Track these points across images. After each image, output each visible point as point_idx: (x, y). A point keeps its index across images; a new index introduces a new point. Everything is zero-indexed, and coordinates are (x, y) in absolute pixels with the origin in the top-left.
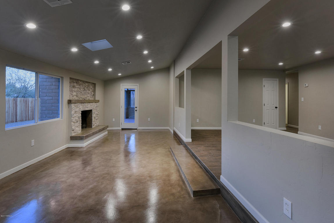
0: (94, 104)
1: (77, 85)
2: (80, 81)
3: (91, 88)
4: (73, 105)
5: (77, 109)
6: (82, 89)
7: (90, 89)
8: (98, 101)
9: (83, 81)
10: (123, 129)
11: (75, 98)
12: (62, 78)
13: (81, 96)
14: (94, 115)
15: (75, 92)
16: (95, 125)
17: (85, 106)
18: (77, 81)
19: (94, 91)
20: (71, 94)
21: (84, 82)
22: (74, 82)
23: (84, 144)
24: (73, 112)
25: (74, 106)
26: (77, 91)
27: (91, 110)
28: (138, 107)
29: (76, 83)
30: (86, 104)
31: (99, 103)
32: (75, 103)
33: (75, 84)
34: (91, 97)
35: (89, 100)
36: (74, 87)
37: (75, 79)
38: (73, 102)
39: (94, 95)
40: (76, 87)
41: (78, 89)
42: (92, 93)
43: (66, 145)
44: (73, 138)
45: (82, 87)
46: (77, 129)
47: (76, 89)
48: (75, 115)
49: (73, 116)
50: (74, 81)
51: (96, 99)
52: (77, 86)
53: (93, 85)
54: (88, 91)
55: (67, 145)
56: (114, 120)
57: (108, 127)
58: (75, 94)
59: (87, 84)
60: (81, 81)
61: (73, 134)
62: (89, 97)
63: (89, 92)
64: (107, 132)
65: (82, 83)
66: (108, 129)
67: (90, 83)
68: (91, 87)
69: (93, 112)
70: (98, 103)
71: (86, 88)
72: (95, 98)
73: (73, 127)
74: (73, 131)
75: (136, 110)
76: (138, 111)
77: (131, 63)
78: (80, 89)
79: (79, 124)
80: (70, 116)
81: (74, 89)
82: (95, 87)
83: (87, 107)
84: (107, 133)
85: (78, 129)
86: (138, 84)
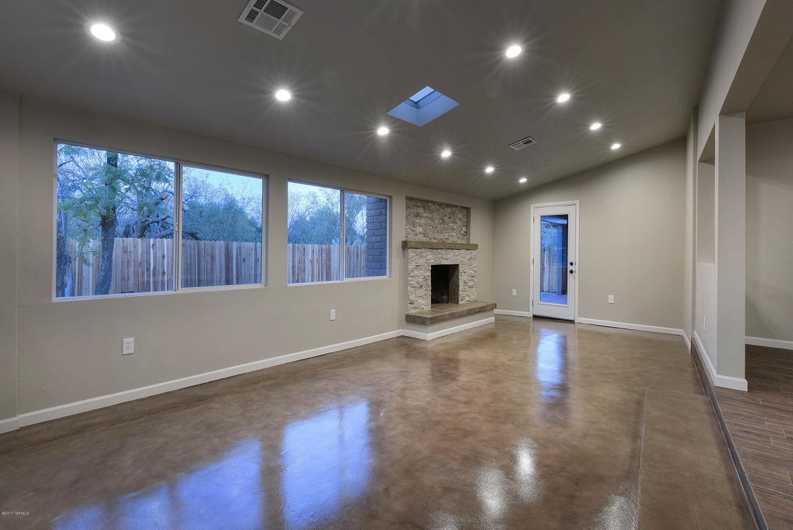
0: (463, 251)
1: (425, 212)
2: (431, 204)
3: (460, 219)
4: (411, 253)
5: (422, 261)
6: (436, 221)
7: (457, 221)
8: (475, 247)
9: (438, 202)
10: (536, 317)
11: (421, 238)
12: (390, 197)
13: (436, 235)
14: (463, 278)
15: (420, 226)
16: (467, 298)
17: (440, 255)
18: (425, 203)
19: (468, 225)
20: (413, 231)
21: (441, 205)
22: (418, 206)
23: (431, 335)
24: (411, 267)
25: (414, 254)
26: (426, 225)
27: (456, 266)
28: (577, 264)
29: (424, 207)
30: (443, 252)
31: (477, 250)
32: (417, 248)
33: (421, 211)
34: (459, 238)
35: (453, 243)
36: (418, 215)
37: (421, 200)
38: (412, 245)
39: (467, 233)
40: (423, 217)
41: (428, 220)
42: (461, 230)
43: (399, 331)
44: (412, 320)
45: (438, 217)
46: (421, 301)
47: (423, 219)
48: (416, 273)
49: (412, 275)
50: (419, 204)
51: (471, 242)
52: (425, 215)
53: (465, 211)
54: (451, 225)
55: (401, 330)
56: (514, 292)
57: (495, 306)
58: (419, 229)
59: (448, 210)
60: (434, 203)
61: (412, 312)
62: (454, 237)
63: (455, 227)
64: (492, 319)
65: (438, 207)
66: (496, 311)
67: (456, 207)
68: (460, 216)
69: (461, 269)
70: (474, 251)
71: (446, 218)
72: (468, 239)
73: (412, 297)
74: (411, 304)
75: (571, 272)
76: (576, 274)
77: (534, 142)
78: (432, 219)
79: (427, 292)
80: (406, 273)
81: (418, 221)
82: (468, 216)
83: (448, 258)
84: (494, 321)
85: (423, 302)
86: (577, 202)
